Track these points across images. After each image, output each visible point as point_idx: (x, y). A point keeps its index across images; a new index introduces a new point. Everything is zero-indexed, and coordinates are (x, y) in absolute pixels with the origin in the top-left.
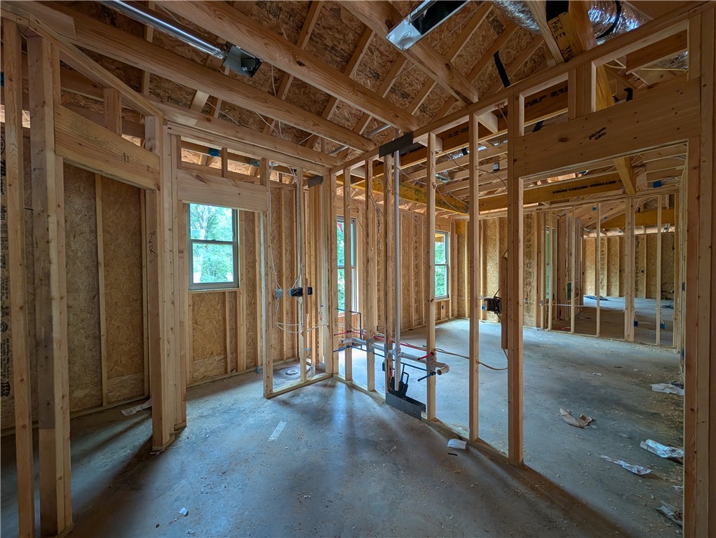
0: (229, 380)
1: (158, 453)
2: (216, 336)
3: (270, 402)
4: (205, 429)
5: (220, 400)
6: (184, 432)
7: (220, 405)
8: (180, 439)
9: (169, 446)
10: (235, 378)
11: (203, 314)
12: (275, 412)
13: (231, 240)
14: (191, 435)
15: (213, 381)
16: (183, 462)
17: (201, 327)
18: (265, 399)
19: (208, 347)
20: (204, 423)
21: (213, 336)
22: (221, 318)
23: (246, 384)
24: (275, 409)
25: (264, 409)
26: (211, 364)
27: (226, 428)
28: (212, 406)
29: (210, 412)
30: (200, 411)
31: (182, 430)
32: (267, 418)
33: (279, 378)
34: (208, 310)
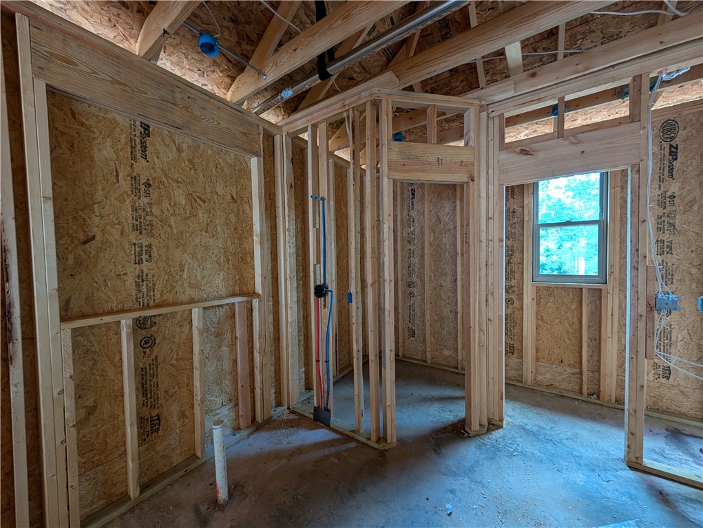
0: (584, 405)
1: (466, 435)
2: (568, 342)
3: (631, 474)
4: (518, 445)
5: (554, 422)
6: (497, 431)
7: (551, 428)
8: (490, 436)
9: (477, 435)
10: (593, 406)
11: (550, 311)
12: (631, 497)
13: (597, 218)
14: (501, 440)
15: (561, 396)
16: (478, 461)
17: (548, 326)
18: (624, 466)
19: (556, 352)
20: (521, 437)
21: (564, 341)
22: (576, 320)
23: (606, 423)
24: (633, 492)
25: (612, 478)
26: (561, 374)
27: (541, 462)
28: (542, 424)
29: (535, 429)
30: (525, 421)
31: (497, 429)
32: (609, 495)
33: (679, 448)
34: (558, 308)
